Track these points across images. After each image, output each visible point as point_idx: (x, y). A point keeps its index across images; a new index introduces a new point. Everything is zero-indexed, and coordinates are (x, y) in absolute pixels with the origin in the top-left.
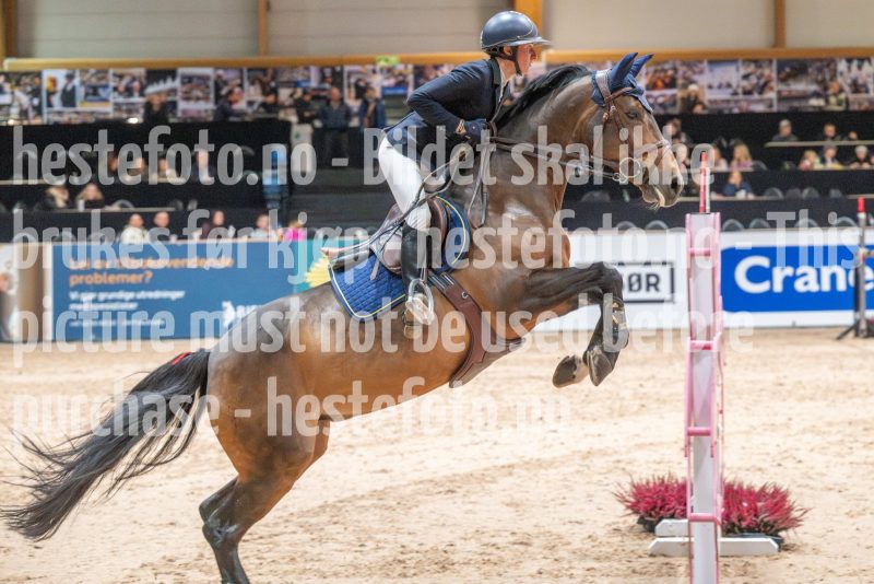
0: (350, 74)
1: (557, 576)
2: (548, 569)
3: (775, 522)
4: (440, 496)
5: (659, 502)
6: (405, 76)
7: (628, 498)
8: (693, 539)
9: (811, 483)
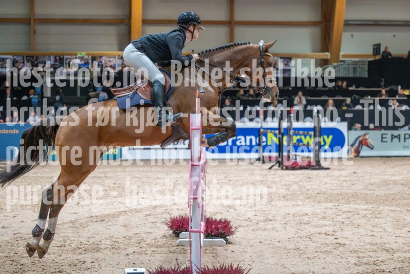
0: (66, 59)
1: (140, 254)
2: (137, 251)
3: (225, 233)
4: (96, 223)
5: (181, 225)
6: (88, 60)
7: (169, 224)
8: (191, 240)
9: (239, 218)
